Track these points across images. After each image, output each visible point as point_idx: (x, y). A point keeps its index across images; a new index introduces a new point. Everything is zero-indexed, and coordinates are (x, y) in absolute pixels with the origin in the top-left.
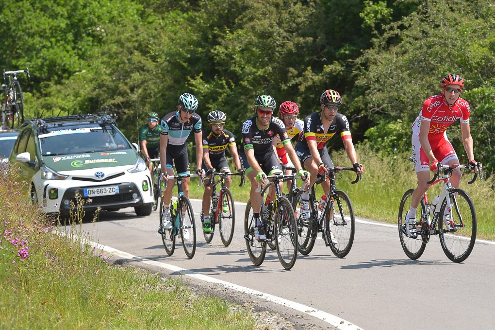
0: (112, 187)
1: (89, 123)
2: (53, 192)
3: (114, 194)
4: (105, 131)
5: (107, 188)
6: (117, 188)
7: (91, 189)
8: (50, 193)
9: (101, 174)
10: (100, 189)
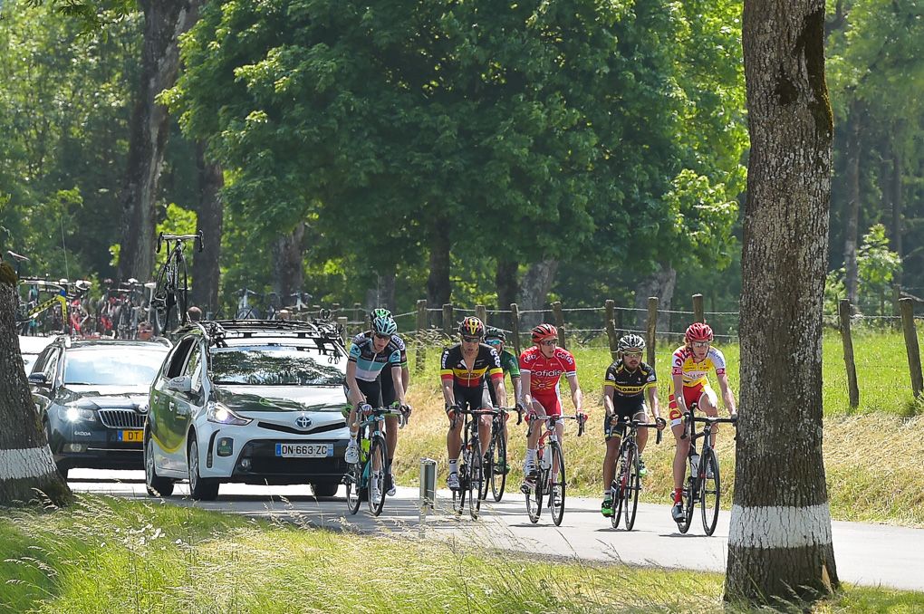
0: (322, 445)
1: (297, 335)
2: (224, 444)
3: (324, 456)
4: (322, 351)
5: (314, 445)
6: (331, 446)
7: (287, 445)
8: (220, 445)
9: (306, 421)
10: (302, 445)
